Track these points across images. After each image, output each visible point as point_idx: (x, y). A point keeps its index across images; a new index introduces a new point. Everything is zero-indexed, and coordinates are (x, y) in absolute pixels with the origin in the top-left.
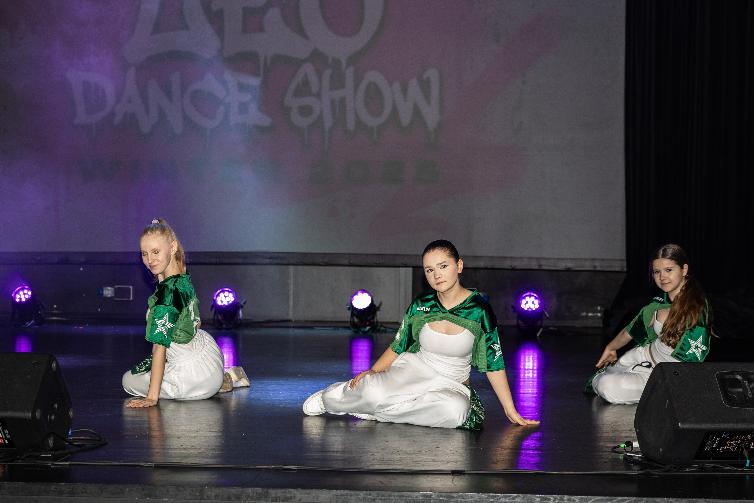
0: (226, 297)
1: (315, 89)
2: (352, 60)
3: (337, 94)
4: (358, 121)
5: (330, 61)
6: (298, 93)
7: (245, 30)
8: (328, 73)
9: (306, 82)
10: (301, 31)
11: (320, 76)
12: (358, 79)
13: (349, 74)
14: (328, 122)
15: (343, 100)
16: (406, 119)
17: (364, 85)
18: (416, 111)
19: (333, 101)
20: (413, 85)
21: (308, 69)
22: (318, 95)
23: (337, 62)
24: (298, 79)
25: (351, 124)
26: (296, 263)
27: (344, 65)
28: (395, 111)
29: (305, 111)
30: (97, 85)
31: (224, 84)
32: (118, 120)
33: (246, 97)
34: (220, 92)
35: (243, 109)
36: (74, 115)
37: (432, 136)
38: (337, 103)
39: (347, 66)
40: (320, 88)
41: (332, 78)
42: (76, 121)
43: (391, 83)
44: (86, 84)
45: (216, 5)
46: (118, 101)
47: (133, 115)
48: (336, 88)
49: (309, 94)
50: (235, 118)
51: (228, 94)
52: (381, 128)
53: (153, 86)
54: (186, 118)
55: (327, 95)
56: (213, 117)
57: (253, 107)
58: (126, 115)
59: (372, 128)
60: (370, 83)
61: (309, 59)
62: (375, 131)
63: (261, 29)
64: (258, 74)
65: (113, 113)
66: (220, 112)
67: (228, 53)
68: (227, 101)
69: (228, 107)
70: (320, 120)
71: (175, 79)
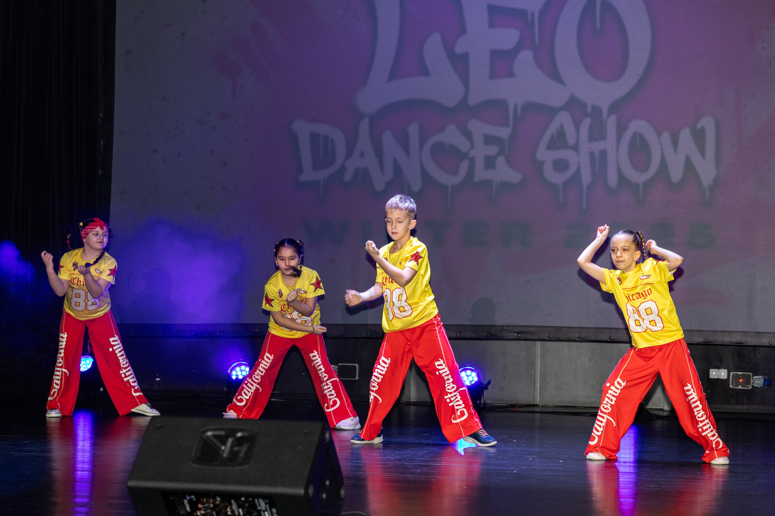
0: (468, 376)
1: (571, 141)
2: (614, 107)
3: (597, 147)
4: (622, 178)
5: (589, 109)
6: (552, 145)
7: (493, 75)
8: (586, 123)
9: (561, 133)
10: (556, 76)
11: (577, 126)
12: (621, 129)
13: (611, 123)
14: (586, 178)
15: (603, 153)
16: (676, 175)
17: (628, 135)
18: (689, 166)
19: (592, 154)
20: (685, 135)
21: (564, 118)
22: (576, 148)
23: (597, 110)
24: (552, 129)
25: (612, 180)
26: (548, 338)
27: (605, 114)
28: (663, 164)
29: (561, 165)
30: (326, 138)
31: (468, 135)
32: (348, 177)
33: (493, 150)
34: (463, 145)
35: (490, 163)
36: (300, 170)
37: (707, 194)
38: (597, 157)
39: (609, 114)
40: (578, 139)
41: (591, 128)
42: (303, 178)
43: (659, 134)
44: (314, 137)
45: (460, 47)
46: (349, 155)
47: (366, 171)
48: (596, 140)
49: (565, 146)
50: (480, 174)
51: (472, 147)
52: (648, 184)
53: (388, 138)
54: (425, 174)
55: (586, 147)
56: (455, 172)
57: (501, 161)
58: (357, 170)
59: (637, 185)
60: (635, 134)
61: (564, 108)
62: (641, 188)
63: (511, 74)
64: (506, 125)
65: (343, 169)
66: (464, 166)
67: (473, 101)
68: (471, 154)
69: (472, 161)
70: (577, 174)
71: (413, 130)
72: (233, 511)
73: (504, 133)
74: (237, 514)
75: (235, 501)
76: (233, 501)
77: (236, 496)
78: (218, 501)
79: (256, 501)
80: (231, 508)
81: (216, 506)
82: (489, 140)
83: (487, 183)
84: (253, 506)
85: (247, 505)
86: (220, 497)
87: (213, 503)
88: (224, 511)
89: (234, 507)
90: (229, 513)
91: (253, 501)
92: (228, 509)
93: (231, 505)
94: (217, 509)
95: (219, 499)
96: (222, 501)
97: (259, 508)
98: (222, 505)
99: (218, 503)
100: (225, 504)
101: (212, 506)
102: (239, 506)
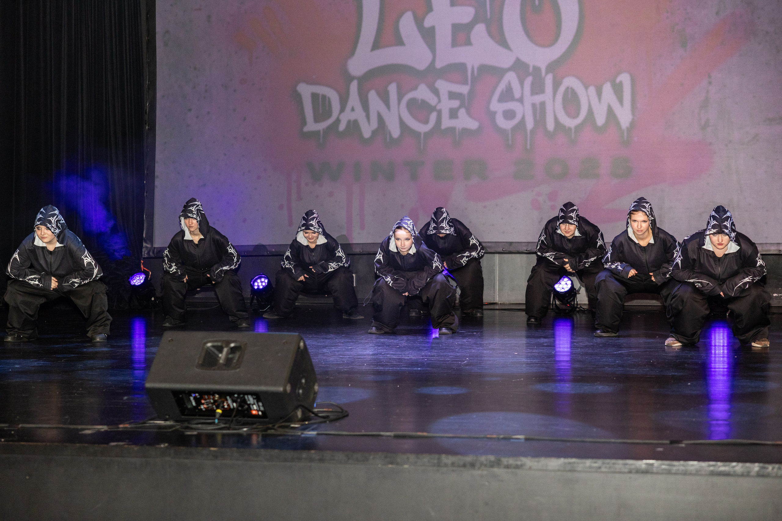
1: (517, 95)
2: (552, 67)
3: (538, 99)
4: (557, 123)
5: (531, 69)
6: (502, 99)
7: (455, 43)
8: (528, 81)
9: (509, 89)
10: (504, 44)
11: (522, 83)
12: (556, 85)
13: (549, 80)
14: (530, 124)
15: (543, 104)
16: (600, 120)
17: (562, 89)
18: (611, 113)
19: (534, 105)
20: (607, 89)
21: (511, 77)
22: (521, 100)
23: (537, 69)
24: (502, 86)
25: (551, 126)
26: (502, 251)
27: (543, 73)
28: (590, 112)
29: (509, 115)
30: (324, 97)
31: (436, 92)
32: (342, 127)
33: (455, 103)
34: (432, 100)
35: (453, 114)
36: (304, 123)
37: (625, 134)
38: (538, 106)
39: (547, 73)
40: (522, 93)
41: (533, 84)
42: (306, 129)
43: (586, 88)
44: (314, 96)
45: (428, 22)
46: (342, 110)
47: (356, 122)
48: (537, 94)
49: (513, 99)
50: (446, 123)
51: (440, 101)
52: (579, 128)
53: (373, 96)
54: (402, 123)
55: (529, 99)
56: (426, 122)
57: (462, 112)
58: (349, 122)
59: (570, 129)
60: (568, 88)
61: (512, 68)
62: (573, 131)
63: (468, 43)
64: (465, 83)
65: (338, 121)
66: (433, 117)
67: (439, 65)
68: (438, 107)
69: (439, 113)
70: (523, 122)
71: (393, 89)
72: (228, 405)
73: (464, 89)
74: (232, 407)
75: (230, 397)
76: (228, 398)
77: (231, 394)
78: (217, 398)
79: (246, 397)
80: (227, 403)
81: (215, 401)
82: (452, 95)
83: (452, 130)
84: (244, 401)
85: (239, 400)
86: (218, 395)
87: (213, 399)
88: (222, 405)
89: (230, 401)
90: (226, 407)
91: (244, 397)
92: (225, 404)
93: (227, 400)
94: (216, 404)
95: (217, 396)
96: (220, 397)
97: (249, 402)
98: (220, 401)
99: (216, 399)
100: (223, 399)
101: (212, 401)
102: (234, 401)
